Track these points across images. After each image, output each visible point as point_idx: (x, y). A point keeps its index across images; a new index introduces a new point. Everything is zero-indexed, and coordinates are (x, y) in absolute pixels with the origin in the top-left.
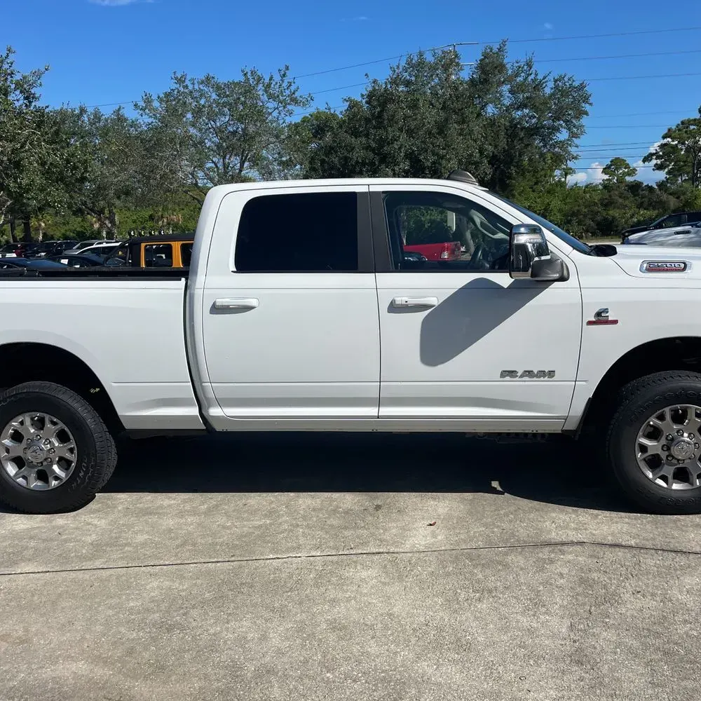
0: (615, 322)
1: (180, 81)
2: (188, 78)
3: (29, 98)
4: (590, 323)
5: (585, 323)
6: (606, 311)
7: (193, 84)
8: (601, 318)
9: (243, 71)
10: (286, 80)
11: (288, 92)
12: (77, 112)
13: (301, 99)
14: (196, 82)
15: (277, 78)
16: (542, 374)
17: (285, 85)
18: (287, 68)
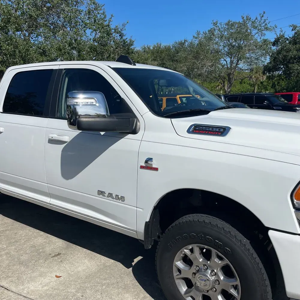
0: (156, 169)
1: (215, 24)
2: (219, 22)
3: (121, 35)
4: (142, 167)
5: (139, 167)
6: (151, 159)
7: (221, 25)
8: (148, 165)
9: (242, 17)
10: (263, 18)
11: (263, 25)
12: (183, 42)
13: (270, 27)
14: (222, 24)
15: (259, 18)
16: (117, 198)
17: (262, 21)
18: (264, 13)
